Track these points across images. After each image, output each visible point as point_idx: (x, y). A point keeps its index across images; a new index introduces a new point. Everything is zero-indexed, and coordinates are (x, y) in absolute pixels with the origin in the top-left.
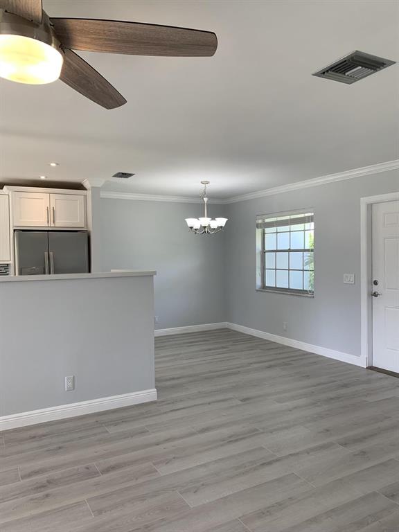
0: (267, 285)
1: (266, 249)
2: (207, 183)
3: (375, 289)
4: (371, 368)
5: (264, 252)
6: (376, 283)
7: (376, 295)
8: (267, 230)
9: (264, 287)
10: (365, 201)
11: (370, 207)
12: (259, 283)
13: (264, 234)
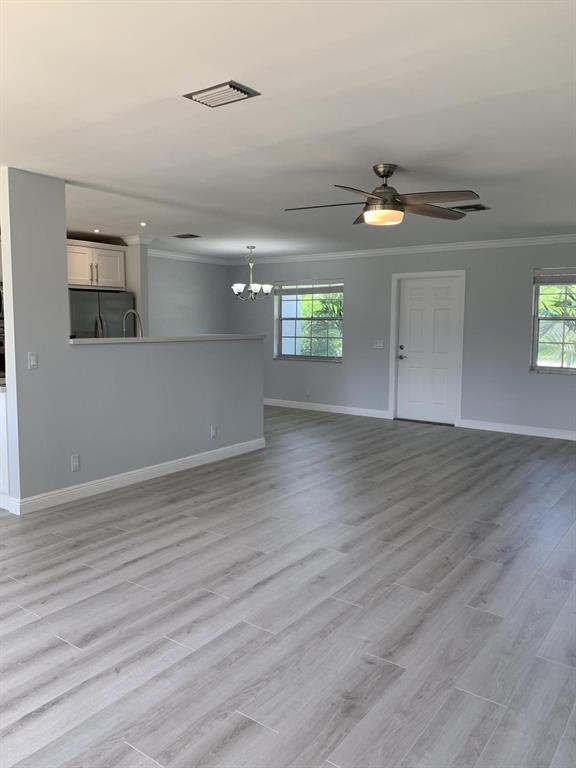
0: (283, 353)
1: (283, 316)
2: (254, 247)
3: (401, 352)
4: (396, 419)
5: (280, 319)
6: (401, 348)
7: (401, 358)
8: (284, 297)
9: (280, 355)
10: (396, 276)
11: (399, 281)
12: (275, 351)
13: (281, 301)
